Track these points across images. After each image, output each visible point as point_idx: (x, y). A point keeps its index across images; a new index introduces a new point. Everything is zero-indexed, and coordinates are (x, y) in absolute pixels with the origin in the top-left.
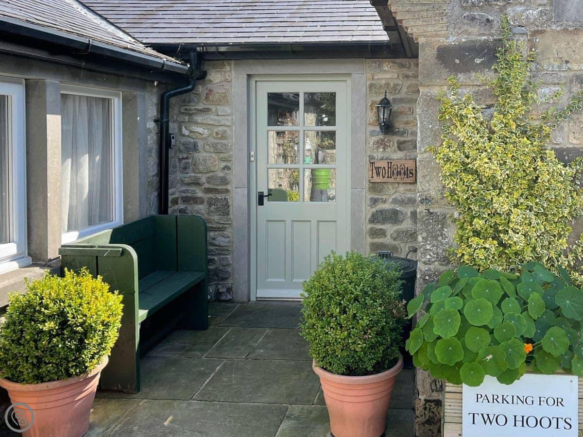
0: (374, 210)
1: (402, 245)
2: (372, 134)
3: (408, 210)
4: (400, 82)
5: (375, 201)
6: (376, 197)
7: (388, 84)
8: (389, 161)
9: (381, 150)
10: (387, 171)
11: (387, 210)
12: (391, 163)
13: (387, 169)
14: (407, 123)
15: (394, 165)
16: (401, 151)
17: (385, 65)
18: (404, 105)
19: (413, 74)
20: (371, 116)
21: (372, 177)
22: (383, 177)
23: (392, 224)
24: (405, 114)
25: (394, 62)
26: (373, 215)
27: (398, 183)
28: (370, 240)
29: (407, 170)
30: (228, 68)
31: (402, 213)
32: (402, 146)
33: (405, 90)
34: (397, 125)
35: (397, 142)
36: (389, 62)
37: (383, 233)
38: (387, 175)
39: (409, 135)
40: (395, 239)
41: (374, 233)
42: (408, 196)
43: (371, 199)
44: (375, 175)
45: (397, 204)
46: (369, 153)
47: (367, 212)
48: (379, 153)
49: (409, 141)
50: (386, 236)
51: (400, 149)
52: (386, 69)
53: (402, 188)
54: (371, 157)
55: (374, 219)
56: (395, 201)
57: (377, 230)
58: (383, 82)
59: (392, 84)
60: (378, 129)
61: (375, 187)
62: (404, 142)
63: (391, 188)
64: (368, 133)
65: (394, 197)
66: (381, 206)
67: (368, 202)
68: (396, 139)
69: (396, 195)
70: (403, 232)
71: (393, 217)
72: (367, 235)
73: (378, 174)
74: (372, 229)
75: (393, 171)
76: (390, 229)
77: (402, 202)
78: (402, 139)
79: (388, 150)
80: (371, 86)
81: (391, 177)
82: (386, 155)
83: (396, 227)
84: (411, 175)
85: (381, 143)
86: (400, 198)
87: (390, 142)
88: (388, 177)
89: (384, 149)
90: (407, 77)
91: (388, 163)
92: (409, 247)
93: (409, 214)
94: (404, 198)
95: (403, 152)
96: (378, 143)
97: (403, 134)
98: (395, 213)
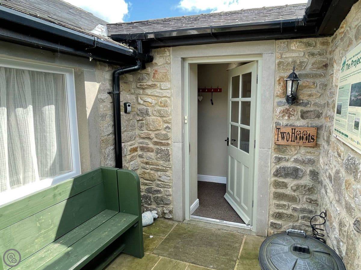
0: (278, 166)
1: (300, 196)
2: (279, 104)
3: (308, 169)
4: (305, 60)
5: (279, 160)
6: (280, 156)
7: (294, 62)
8: (293, 128)
9: (286, 118)
10: (291, 136)
11: (290, 167)
12: (295, 129)
13: (291, 134)
14: (310, 95)
15: (297, 131)
16: (304, 119)
17: (292, 45)
18: (309, 80)
19: (319, 52)
20: (279, 89)
21: (278, 140)
22: (287, 141)
23: (293, 178)
24: (309, 88)
25: (301, 42)
26: (277, 171)
27: (300, 146)
28: (273, 190)
29: (309, 136)
30: (168, 53)
31: (302, 171)
32: (305, 115)
33: (310, 66)
34: (301, 97)
35: (301, 112)
36: (296, 42)
37: (285, 185)
38: (290, 139)
39: (312, 106)
40: (294, 191)
41: (277, 184)
42: (309, 157)
43: (276, 157)
44: (280, 139)
45: (298, 163)
46: (275, 120)
47: (272, 168)
48: (284, 121)
49: (311, 111)
50: (287, 188)
51: (302, 117)
52: (294, 48)
53: (303, 151)
54: (277, 124)
55: (277, 174)
56: (296, 161)
57: (280, 182)
58: (290, 60)
59: (298, 62)
60: (284, 100)
61: (279, 148)
62: (308, 112)
63: (293, 149)
64: (275, 104)
65: (295, 157)
66: (283, 164)
67: (273, 160)
68: (300, 108)
69: (297, 155)
70: (302, 186)
71: (295, 173)
72: (272, 185)
73: (283, 138)
74: (275, 181)
75: (296, 136)
76: (291, 183)
77: (303, 162)
78: (305, 109)
79: (292, 118)
80: (279, 64)
81: (294, 141)
82: (290, 122)
83: (296, 182)
84: (312, 141)
85: (286, 112)
86: (300, 159)
87: (295, 111)
88: (292, 141)
89: (289, 117)
90: (313, 55)
91: (292, 129)
92: (306, 198)
93: (308, 172)
94: (304, 158)
95: (305, 120)
96: (283, 112)
97: (306, 105)
98: (296, 170)
